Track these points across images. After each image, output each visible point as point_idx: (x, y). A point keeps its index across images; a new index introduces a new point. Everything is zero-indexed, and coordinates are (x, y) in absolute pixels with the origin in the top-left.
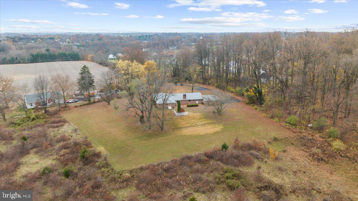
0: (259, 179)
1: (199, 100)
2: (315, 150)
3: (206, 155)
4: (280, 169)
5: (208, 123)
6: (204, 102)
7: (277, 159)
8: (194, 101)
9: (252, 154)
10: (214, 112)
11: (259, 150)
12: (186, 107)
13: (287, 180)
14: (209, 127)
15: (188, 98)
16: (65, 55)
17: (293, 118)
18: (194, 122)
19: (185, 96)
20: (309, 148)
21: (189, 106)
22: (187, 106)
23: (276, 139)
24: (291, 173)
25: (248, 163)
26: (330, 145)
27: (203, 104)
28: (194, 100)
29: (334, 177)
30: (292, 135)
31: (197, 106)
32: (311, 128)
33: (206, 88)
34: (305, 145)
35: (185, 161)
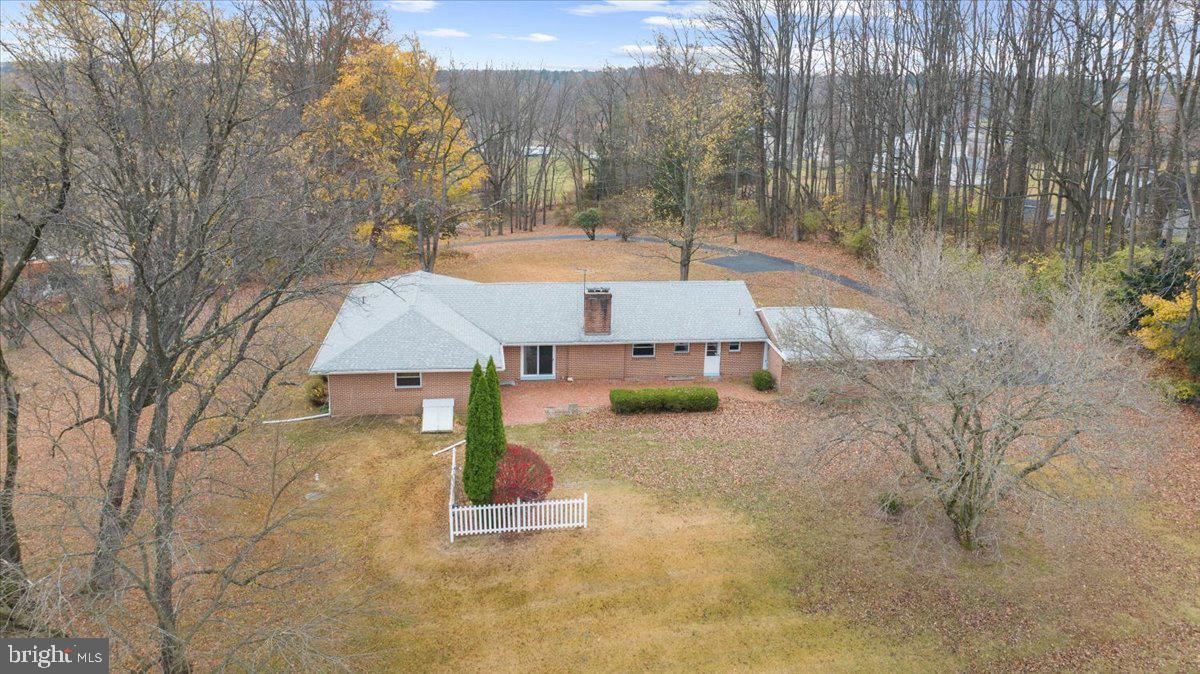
1: (734, 346)
6: (777, 372)
8: (680, 357)
12: (597, 415)
15: (631, 322)
19: (599, 304)
21: (627, 408)
22: (606, 401)
27: (765, 384)
28: (681, 348)
31: (705, 405)
33: (780, 256)
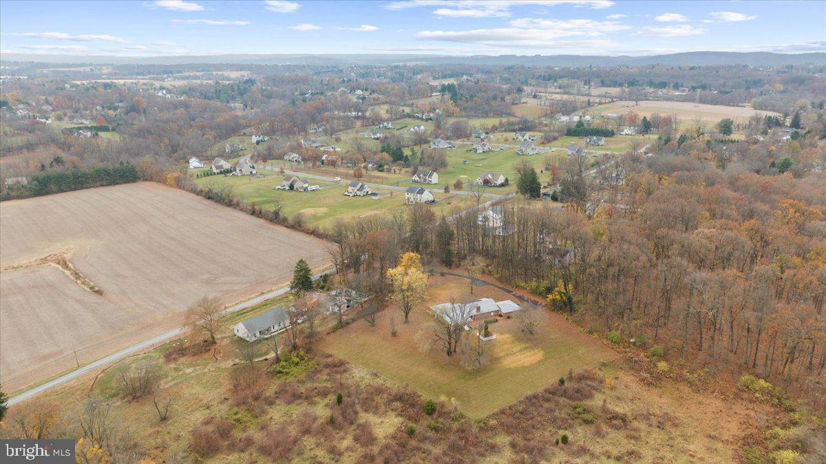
0: (605, 410)
1: (496, 311)
2: (645, 375)
3: (546, 391)
4: (618, 398)
5: (524, 348)
6: (503, 314)
7: (613, 388)
8: (490, 314)
9: (589, 386)
10: (523, 331)
11: (594, 379)
13: (627, 409)
14: (528, 353)
15: (482, 310)
16: (107, 172)
17: (615, 334)
18: (508, 348)
19: (478, 308)
20: (638, 371)
21: (487, 322)
22: (484, 322)
23: (604, 365)
24: (629, 401)
25: (590, 396)
26: (655, 366)
27: (502, 317)
28: (489, 312)
29: (663, 400)
30: (618, 356)
31: (496, 321)
32: (634, 344)
34: (633, 369)
35: (533, 400)
